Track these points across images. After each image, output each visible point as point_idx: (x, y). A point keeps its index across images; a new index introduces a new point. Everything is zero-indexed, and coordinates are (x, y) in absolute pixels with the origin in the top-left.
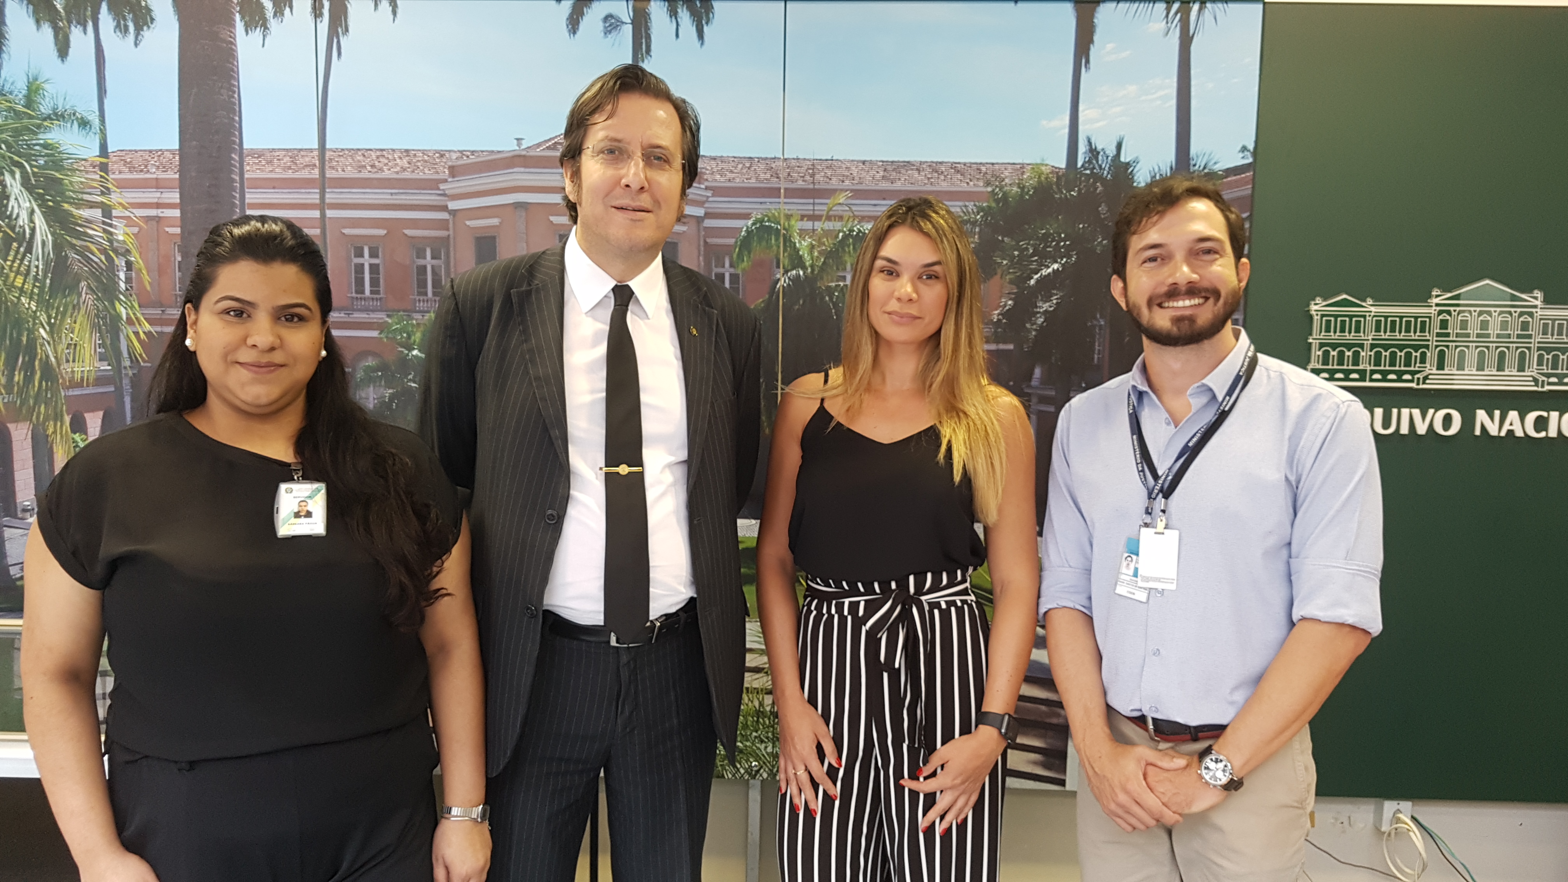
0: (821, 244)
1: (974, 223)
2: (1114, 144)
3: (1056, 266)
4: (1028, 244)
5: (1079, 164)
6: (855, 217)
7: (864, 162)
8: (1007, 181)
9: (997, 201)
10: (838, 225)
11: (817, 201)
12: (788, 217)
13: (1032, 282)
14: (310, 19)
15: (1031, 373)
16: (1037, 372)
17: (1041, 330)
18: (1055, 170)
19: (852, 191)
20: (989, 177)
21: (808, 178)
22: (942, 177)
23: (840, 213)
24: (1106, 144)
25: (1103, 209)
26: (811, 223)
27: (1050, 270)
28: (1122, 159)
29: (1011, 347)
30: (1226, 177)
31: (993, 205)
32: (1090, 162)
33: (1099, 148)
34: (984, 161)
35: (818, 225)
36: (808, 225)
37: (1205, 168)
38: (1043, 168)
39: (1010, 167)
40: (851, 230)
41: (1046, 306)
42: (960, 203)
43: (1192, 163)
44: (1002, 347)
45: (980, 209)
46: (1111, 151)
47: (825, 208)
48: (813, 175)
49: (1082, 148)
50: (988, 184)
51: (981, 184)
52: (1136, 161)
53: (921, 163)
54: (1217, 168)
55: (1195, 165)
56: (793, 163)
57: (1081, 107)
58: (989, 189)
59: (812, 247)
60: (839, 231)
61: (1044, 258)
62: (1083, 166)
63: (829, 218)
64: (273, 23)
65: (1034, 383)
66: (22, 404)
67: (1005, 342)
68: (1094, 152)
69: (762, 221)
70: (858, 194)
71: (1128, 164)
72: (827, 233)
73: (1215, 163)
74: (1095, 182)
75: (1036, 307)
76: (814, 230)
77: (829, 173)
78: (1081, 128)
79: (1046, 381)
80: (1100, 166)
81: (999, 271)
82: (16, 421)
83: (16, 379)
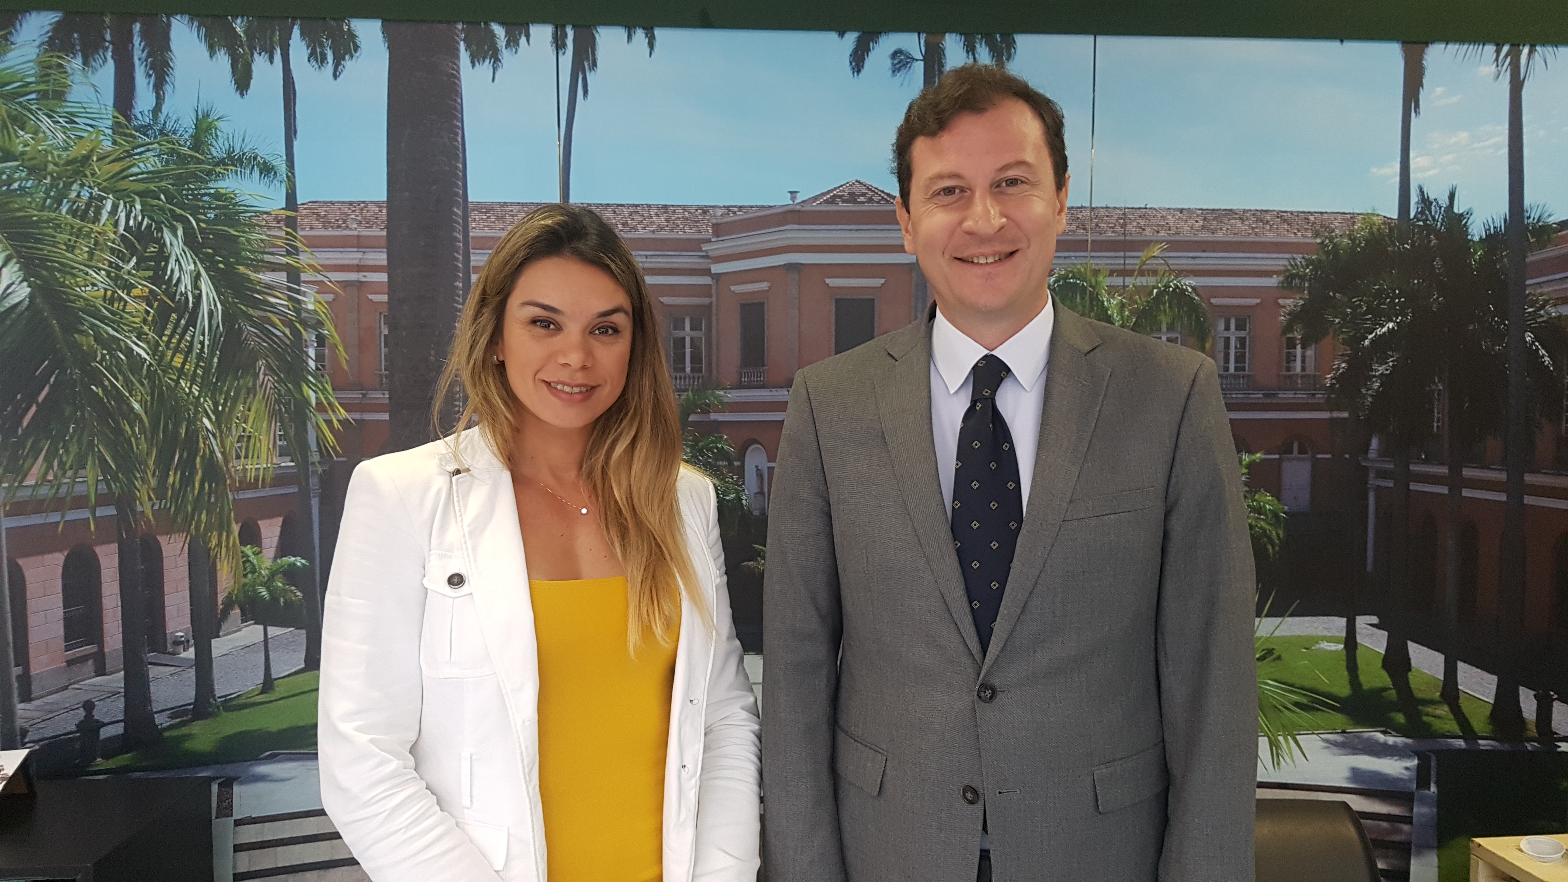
0: (1132, 301)
1: (1303, 278)
2: (1448, 194)
3: (1391, 325)
4: (1361, 301)
5: (1412, 215)
6: (1171, 271)
7: (1181, 211)
8: (1337, 231)
9: (1328, 253)
10: (1151, 281)
11: (1128, 254)
12: (1096, 272)
13: (1367, 342)
14: (550, 50)
15: (1368, 444)
16: (1374, 443)
17: (1378, 396)
18: (1387, 221)
19: (1168, 242)
20: (1318, 227)
21: (1118, 228)
22: (1268, 227)
23: (1155, 267)
24: (1438, 194)
25: (1438, 263)
26: (1121, 279)
27: (1385, 329)
28: (1456, 210)
29: (1345, 415)
30: (1560, 231)
31: (1324, 257)
32: (1422, 213)
33: (1432, 198)
34: (1312, 210)
35: (1129, 281)
36: (1118, 281)
37: (1539, 220)
38: (1375, 218)
39: (1339, 216)
40: (1167, 286)
41: (1381, 369)
42: (1288, 256)
43: (1527, 215)
44: (1336, 414)
45: (1309, 262)
46: (1444, 202)
47: (1138, 261)
48: (1124, 226)
49: (1414, 198)
50: (1317, 234)
51: (1310, 235)
52: (1469, 213)
53: (1245, 211)
54: (1551, 220)
55: (1529, 218)
56: (1102, 212)
57: (1412, 155)
58: (1319, 240)
59: (1122, 306)
60: (1154, 287)
61: (1379, 317)
62: (1415, 216)
63: (1142, 273)
64: (506, 55)
65: (1372, 455)
66: (177, 512)
67: (1339, 410)
68: (1426, 202)
69: (1065, 277)
70: (1175, 245)
71: (1462, 215)
72: (1139, 290)
73: (1549, 216)
74: (1428, 235)
75: (1372, 370)
76: (1124, 287)
77: (1142, 222)
78: (1412, 176)
79: (1383, 453)
80: (1433, 218)
81: (1331, 331)
82: (168, 532)
83: (171, 480)
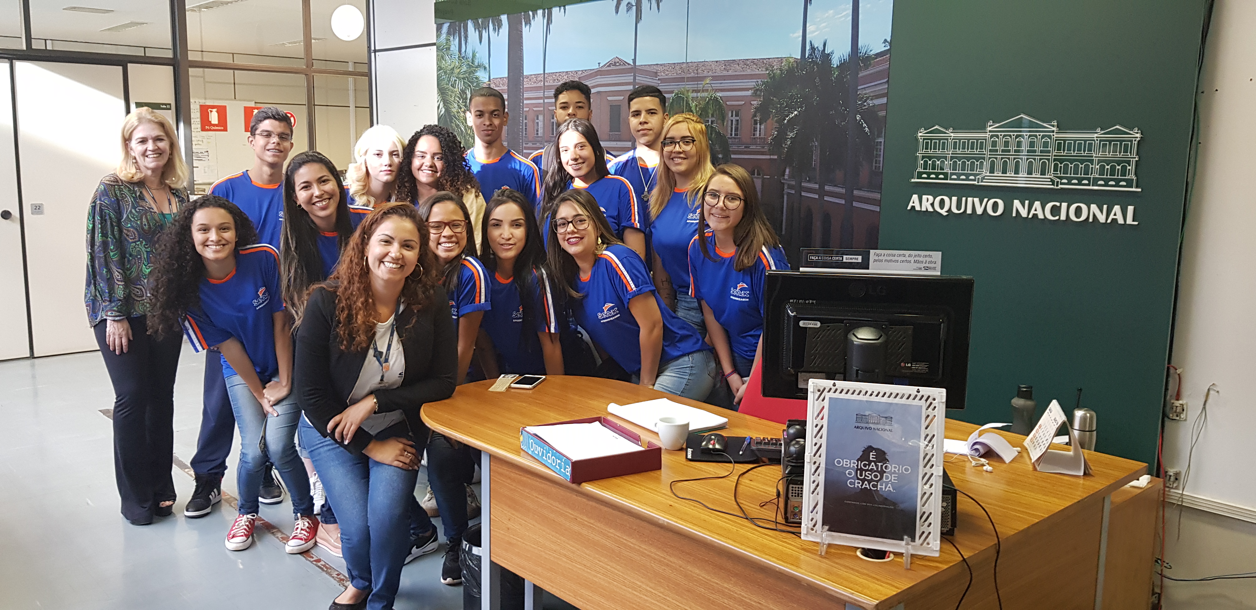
0: (700, 104)
1: (761, 91)
2: (822, 44)
3: (796, 112)
4: (784, 101)
5: (807, 57)
6: (713, 90)
7: (717, 62)
8: (775, 67)
9: (771, 78)
10: (705, 94)
11: (699, 83)
12: (688, 91)
13: (786, 121)
14: (542, 18)
15: (785, 171)
16: (787, 171)
17: (790, 148)
18: (796, 60)
19: (712, 76)
20: (767, 66)
21: (695, 71)
22: (748, 67)
23: (707, 88)
24: (818, 44)
25: (817, 80)
26: (696, 94)
27: (793, 115)
28: (826, 52)
29: (776, 157)
30: (876, 58)
31: (769, 80)
32: (811, 55)
33: (816, 46)
34: (765, 57)
35: (699, 94)
36: (695, 95)
37: (865, 54)
38: (791, 59)
39: (776, 59)
40: (711, 97)
41: (791, 135)
42: (755, 80)
43: (859, 51)
44: (772, 157)
45: (764, 83)
46: (821, 48)
47: (701, 86)
48: (697, 70)
49: (808, 47)
50: (767, 69)
51: (764, 69)
52: (832, 53)
53: (740, 60)
54: (872, 53)
55: (860, 53)
56: (690, 64)
57: (808, 25)
58: (768, 72)
59: (696, 106)
60: (707, 97)
61: (791, 109)
62: (808, 57)
63: (703, 91)
64: (532, 22)
65: (786, 177)
67: (773, 155)
68: (813, 48)
69: (678, 94)
70: (715, 78)
71: (829, 54)
72: (703, 98)
73: (871, 51)
74: (814, 66)
75: (787, 135)
76: (697, 97)
77: (703, 68)
78: (808, 36)
79: (792, 176)
80: (816, 56)
81: (771, 116)
